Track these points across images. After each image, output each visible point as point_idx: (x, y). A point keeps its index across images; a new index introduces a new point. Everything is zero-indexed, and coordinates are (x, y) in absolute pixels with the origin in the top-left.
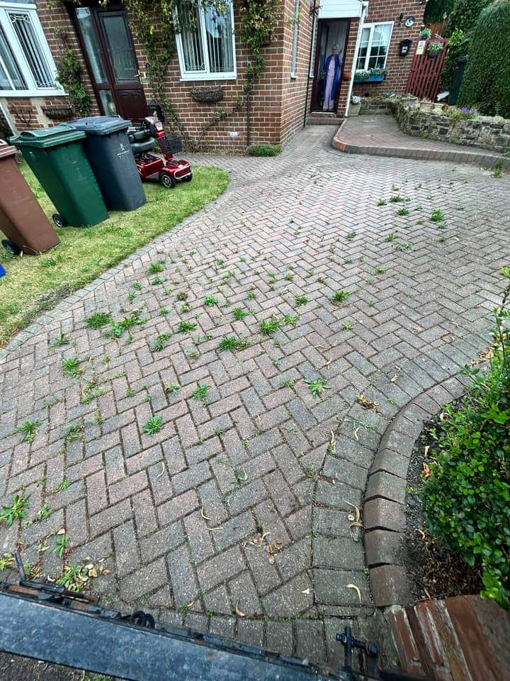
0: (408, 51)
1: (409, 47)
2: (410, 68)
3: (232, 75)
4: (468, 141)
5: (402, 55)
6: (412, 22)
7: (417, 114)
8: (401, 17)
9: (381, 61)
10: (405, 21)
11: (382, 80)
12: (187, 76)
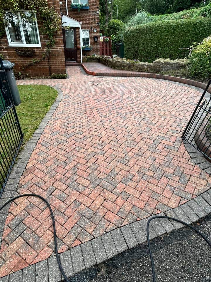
0: (97, 40)
1: (97, 39)
2: (100, 46)
3: (39, 45)
4: (140, 70)
5: (96, 42)
6: (96, 31)
7: (117, 62)
8: (92, 29)
9: (88, 43)
10: (93, 30)
11: (90, 50)
12: (12, 44)
